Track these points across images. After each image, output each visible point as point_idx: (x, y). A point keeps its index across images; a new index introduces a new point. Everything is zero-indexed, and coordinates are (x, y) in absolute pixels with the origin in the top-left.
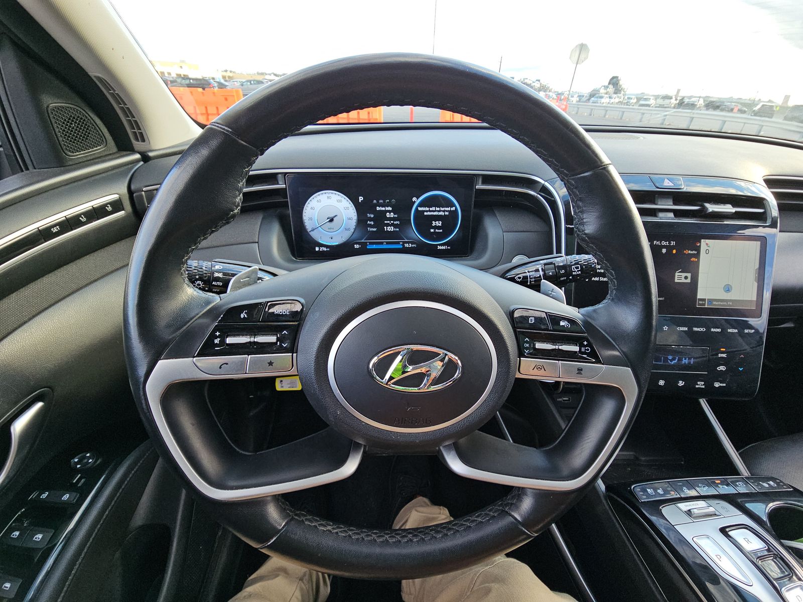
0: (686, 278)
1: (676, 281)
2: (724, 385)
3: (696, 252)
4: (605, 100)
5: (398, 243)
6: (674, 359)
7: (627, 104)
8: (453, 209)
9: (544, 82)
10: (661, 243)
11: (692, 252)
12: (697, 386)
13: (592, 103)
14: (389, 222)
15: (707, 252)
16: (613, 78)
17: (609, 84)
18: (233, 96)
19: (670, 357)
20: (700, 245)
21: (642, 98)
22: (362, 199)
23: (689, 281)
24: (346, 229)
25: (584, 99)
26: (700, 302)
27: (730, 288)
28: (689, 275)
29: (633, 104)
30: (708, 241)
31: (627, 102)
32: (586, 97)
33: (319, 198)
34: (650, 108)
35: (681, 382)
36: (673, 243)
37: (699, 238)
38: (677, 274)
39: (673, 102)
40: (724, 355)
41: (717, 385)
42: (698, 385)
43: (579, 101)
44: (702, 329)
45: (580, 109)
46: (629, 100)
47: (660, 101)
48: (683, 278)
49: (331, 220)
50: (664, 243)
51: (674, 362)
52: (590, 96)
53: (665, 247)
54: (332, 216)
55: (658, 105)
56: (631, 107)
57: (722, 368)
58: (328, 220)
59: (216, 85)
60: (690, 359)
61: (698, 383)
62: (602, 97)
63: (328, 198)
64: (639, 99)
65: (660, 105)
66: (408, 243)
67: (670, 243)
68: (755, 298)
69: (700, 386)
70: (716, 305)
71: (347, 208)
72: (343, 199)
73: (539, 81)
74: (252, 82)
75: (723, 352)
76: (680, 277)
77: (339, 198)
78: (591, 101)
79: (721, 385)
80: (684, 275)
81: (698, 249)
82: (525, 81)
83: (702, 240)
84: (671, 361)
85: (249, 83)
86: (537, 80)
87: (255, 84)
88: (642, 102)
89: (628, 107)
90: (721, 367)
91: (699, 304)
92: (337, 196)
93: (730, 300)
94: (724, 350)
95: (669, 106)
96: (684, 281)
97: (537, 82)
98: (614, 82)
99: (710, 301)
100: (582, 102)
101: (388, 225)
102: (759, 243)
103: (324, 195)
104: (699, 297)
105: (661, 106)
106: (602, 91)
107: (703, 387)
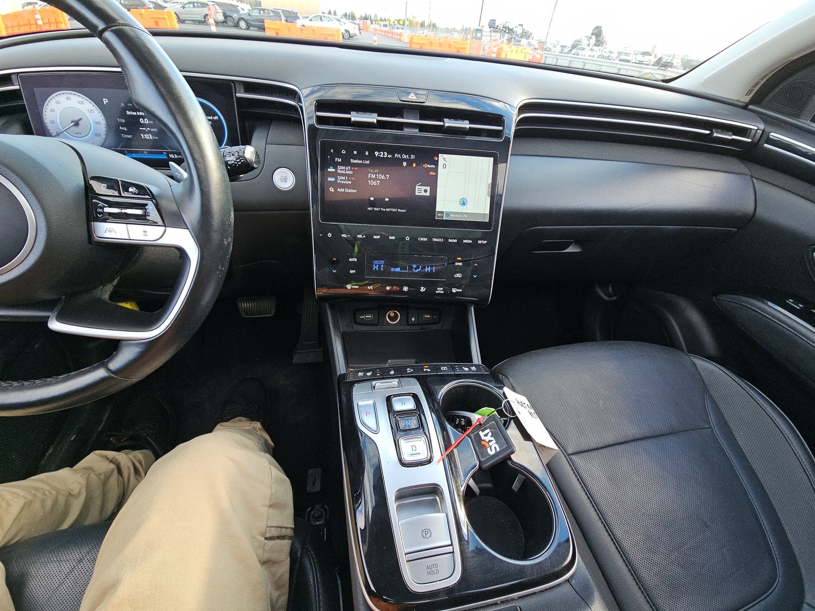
0: (426, 191)
1: (417, 194)
2: (461, 290)
3: (434, 166)
4: (587, 53)
5: (161, 153)
6: (418, 267)
7: (608, 58)
8: (216, 118)
9: (526, 28)
10: (401, 156)
11: (430, 166)
12: (437, 292)
13: (574, 54)
14: (145, 129)
15: (445, 166)
16: (597, 27)
17: (592, 34)
18: (165, 19)
19: (414, 266)
20: (438, 160)
21: (623, 53)
22: (107, 101)
23: (428, 194)
24: (96, 135)
25: (566, 50)
26: (439, 215)
27: (465, 203)
28: (428, 188)
29: (614, 59)
30: (445, 156)
31: (609, 56)
32: (569, 48)
33: (57, 99)
34: (630, 64)
35: (422, 288)
36: (413, 157)
37: (438, 152)
38: (417, 187)
39: (653, 60)
40: (460, 264)
41: (454, 290)
42: (438, 290)
43: (561, 52)
44: (440, 240)
45: (559, 60)
46: (610, 54)
47: (640, 58)
48: (423, 191)
49: (77, 124)
50: (404, 156)
51: (418, 270)
52: (572, 46)
53: (405, 160)
54: (77, 119)
55: (638, 62)
56: (612, 61)
57: (459, 275)
58: (73, 124)
59: (152, 6)
60: (432, 267)
61: (438, 289)
62: (583, 49)
63: (68, 99)
64: (620, 53)
65: (639, 61)
66: (173, 153)
67: (410, 157)
68: (488, 212)
69: (439, 292)
70: (452, 218)
71: (91, 111)
72: (84, 100)
73: (522, 25)
74: (195, 4)
75: (459, 261)
76: (420, 191)
77: (80, 99)
78: (572, 52)
79: (458, 290)
80: (424, 188)
81: (436, 163)
82: (507, 25)
83: (440, 155)
84: (415, 269)
85: (192, 6)
86: (519, 25)
87: (198, 7)
88: (622, 57)
89: (609, 61)
90: (457, 274)
91: (438, 217)
92: (77, 97)
93: (466, 213)
94: (460, 259)
95: (649, 63)
96: (423, 194)
97: (520, 27)
98: (598, 33)
99: (448, 214)
100: (563, 53)
101: (144, 132)
102: (492, 159)
103: (62, 95)
104: (437, 209)
105: (641, 63)
106: (585, 42)
107: (443, 292)
